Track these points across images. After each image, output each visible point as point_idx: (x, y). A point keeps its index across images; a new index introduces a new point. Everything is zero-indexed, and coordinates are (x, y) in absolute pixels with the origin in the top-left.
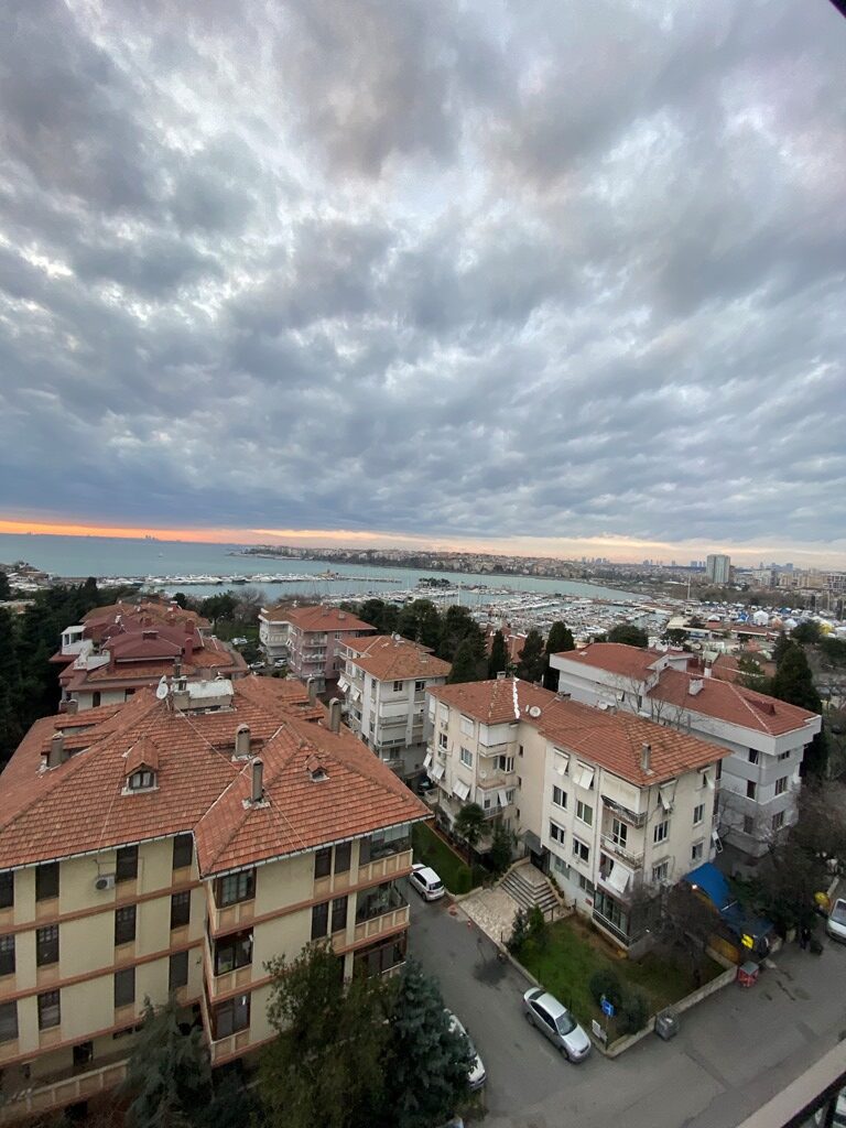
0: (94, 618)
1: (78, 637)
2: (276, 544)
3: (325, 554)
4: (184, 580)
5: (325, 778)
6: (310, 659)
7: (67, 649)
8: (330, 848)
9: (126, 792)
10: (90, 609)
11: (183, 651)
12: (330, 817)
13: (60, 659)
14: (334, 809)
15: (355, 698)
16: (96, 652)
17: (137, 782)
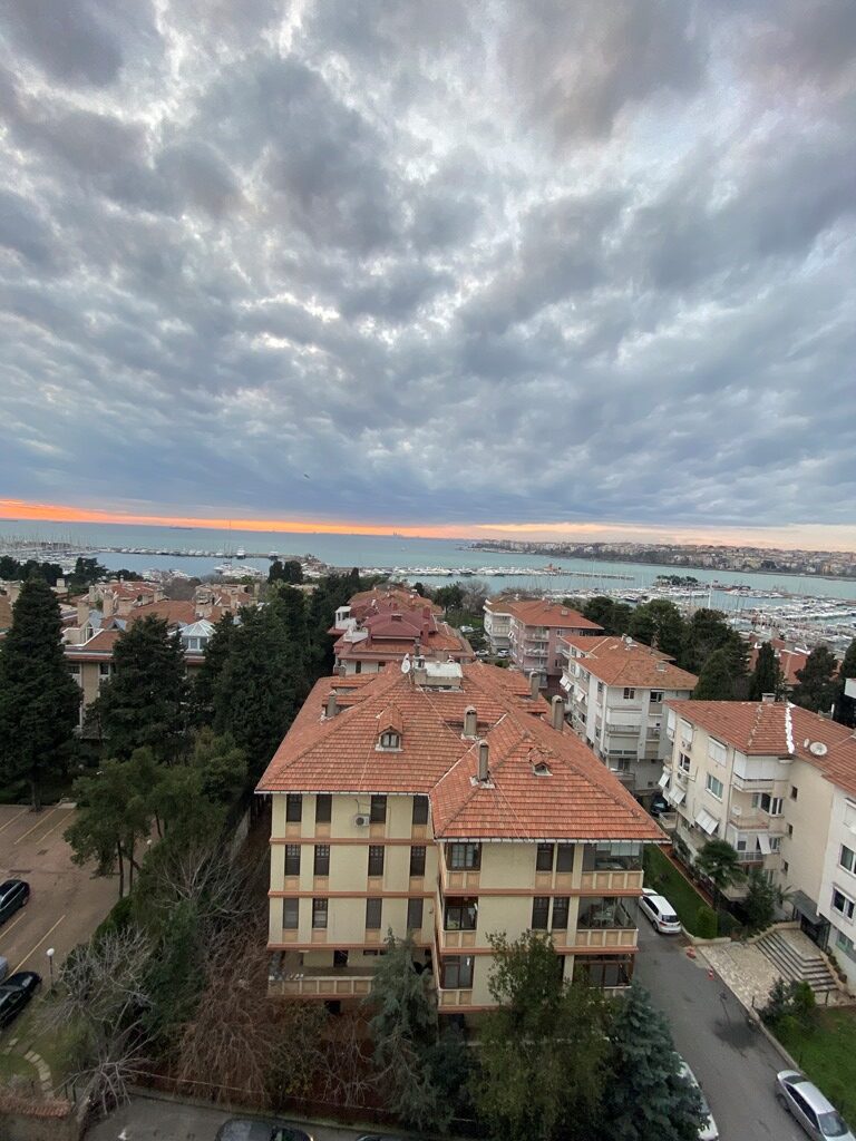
0: (358, 600)
1: (346, 615)
2: (499, 538)
3: (547, 547)
4: (422, 571)
5: (548, 774)
6: (532, 652)
7: (340, 625)
8: (553, 845)
9: (378, 748)
10: (354, 593)
11: (422, 633)
12: (552, 813)
13: (335, 632)
14: (557, 807)
15: (579, 699)
16: (358, 629)
17: (386, 742)
